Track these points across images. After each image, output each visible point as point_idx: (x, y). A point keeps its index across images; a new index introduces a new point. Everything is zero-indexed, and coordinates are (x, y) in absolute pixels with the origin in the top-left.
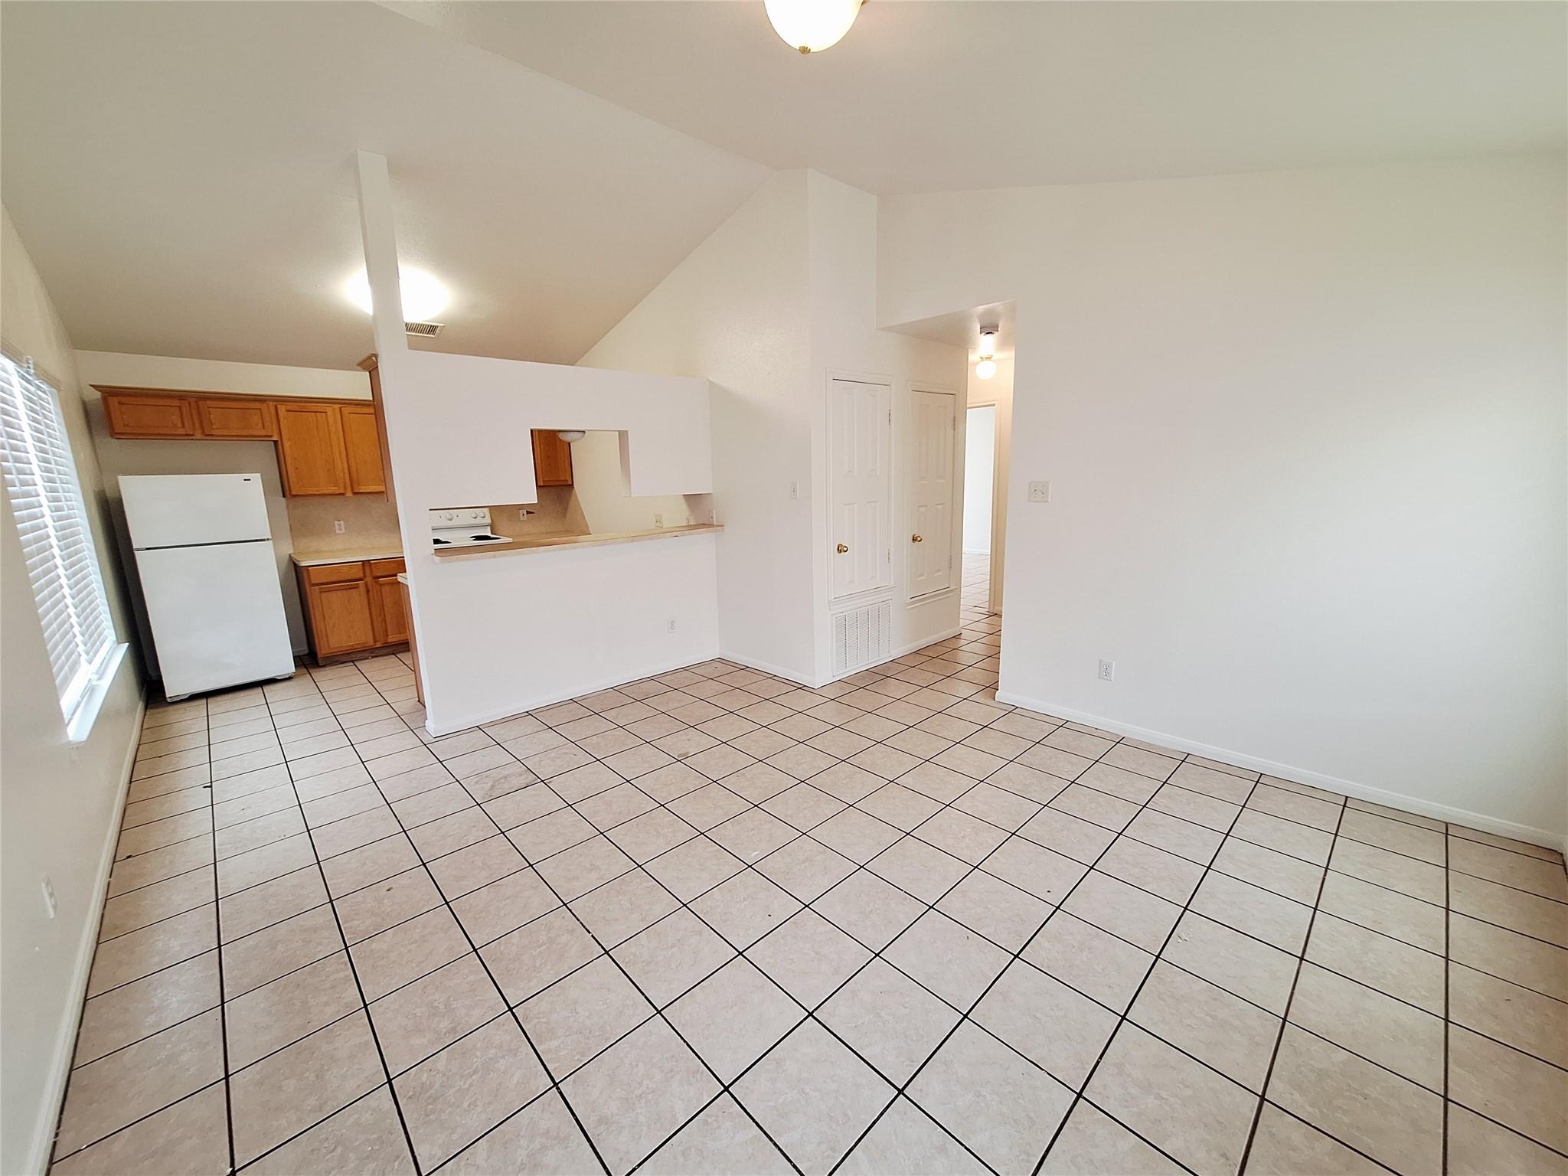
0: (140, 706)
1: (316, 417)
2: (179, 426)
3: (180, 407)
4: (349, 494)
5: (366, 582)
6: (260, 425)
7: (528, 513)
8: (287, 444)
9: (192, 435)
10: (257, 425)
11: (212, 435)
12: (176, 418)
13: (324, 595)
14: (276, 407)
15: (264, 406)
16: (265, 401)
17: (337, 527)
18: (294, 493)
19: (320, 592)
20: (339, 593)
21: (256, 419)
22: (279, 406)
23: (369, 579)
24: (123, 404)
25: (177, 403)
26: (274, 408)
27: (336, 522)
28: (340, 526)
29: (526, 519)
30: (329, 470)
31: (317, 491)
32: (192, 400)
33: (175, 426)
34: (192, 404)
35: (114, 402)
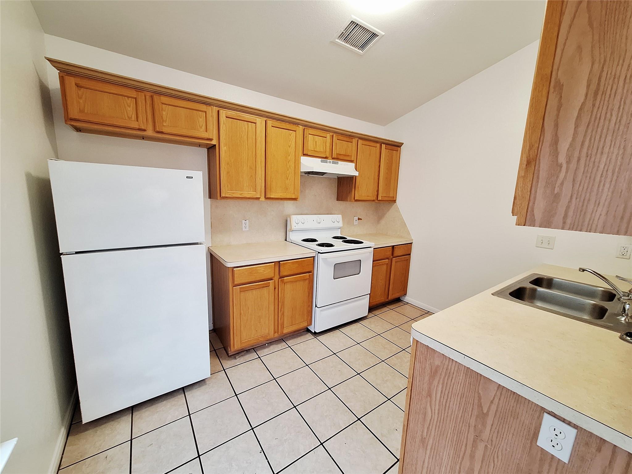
0: (63, 432)
1: (248, 124)
2: (133, 119)
3: (136, 98)
4: (263, 199)
5: (275, 281)
6: (204, 127)
7: (359, 219)
8: (223, 148)
9: (145, 130)
10: (201, 127)
11: (162, 133)
12: (131, 111)
13: (242, 294)
14: (218, 111)
15: (209, 109)
16: (209, 104)
17: (244, 225)
18: (223, 195)
19: (240, 292)
20: (254, 292)
21: (202, 121)
22: (221, 112)
23: (277, 278)
24: (81, 87)
25: (133, 94)
26: (216, 112)
27: (244, 221)
28: (246, 225)
29: (357, 223)
30: (251, 176)
31: (241, 194)
32: (148, 94)
33: (130, 118)
34: (147, 97)
35: (71, 81)
